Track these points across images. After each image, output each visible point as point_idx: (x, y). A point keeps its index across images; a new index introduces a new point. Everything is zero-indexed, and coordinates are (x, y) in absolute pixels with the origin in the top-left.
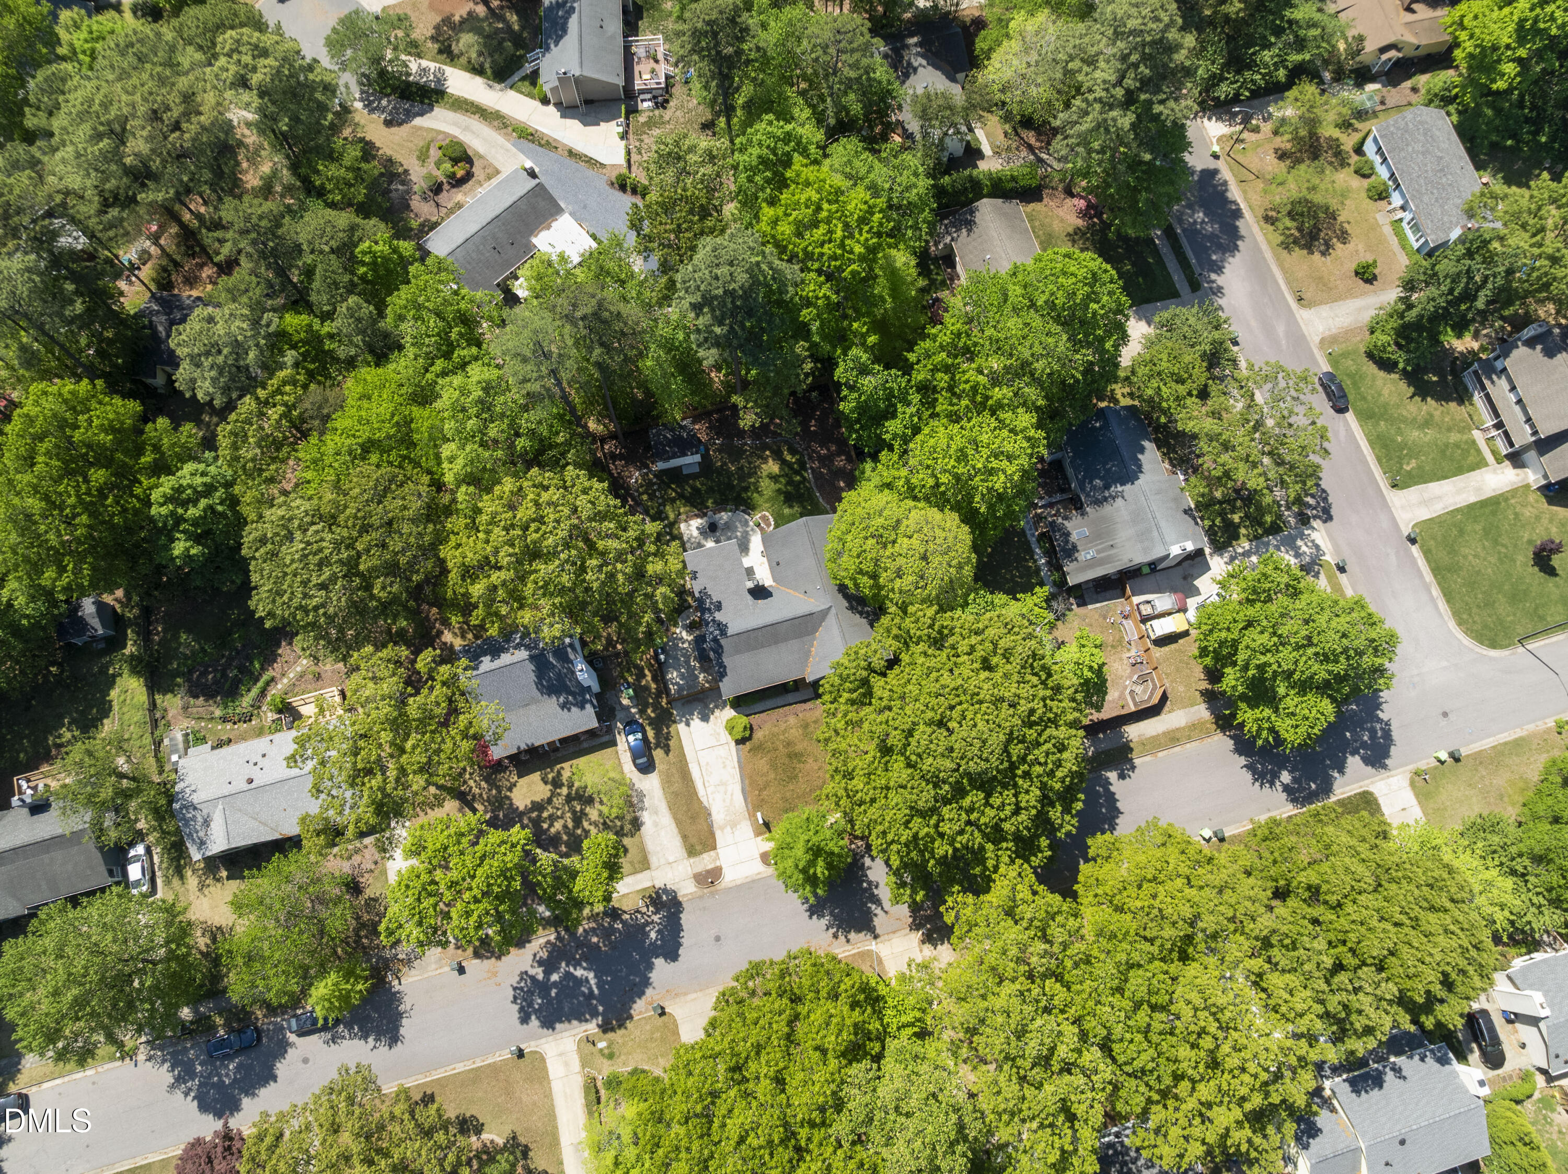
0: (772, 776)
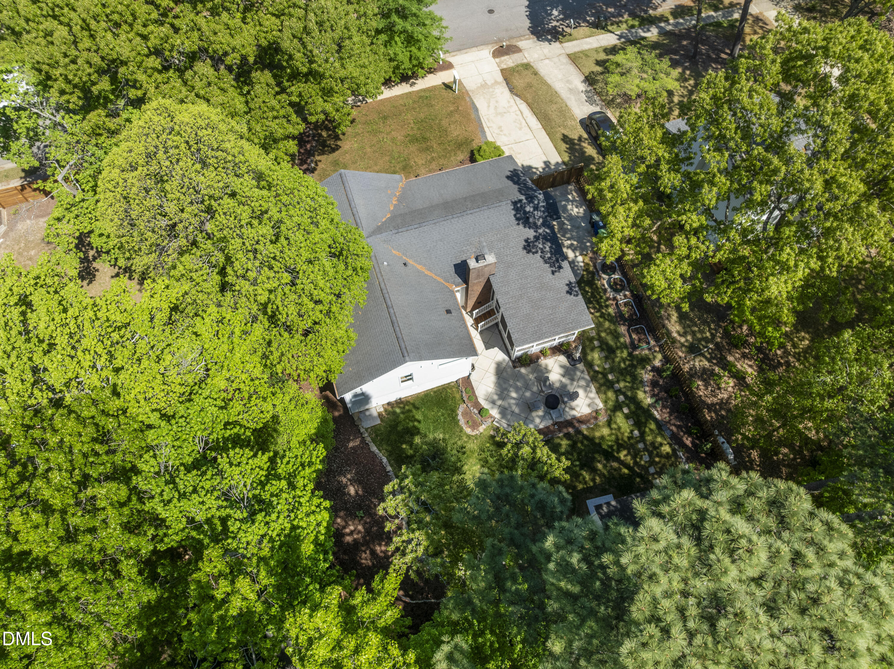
0: (444, 123)
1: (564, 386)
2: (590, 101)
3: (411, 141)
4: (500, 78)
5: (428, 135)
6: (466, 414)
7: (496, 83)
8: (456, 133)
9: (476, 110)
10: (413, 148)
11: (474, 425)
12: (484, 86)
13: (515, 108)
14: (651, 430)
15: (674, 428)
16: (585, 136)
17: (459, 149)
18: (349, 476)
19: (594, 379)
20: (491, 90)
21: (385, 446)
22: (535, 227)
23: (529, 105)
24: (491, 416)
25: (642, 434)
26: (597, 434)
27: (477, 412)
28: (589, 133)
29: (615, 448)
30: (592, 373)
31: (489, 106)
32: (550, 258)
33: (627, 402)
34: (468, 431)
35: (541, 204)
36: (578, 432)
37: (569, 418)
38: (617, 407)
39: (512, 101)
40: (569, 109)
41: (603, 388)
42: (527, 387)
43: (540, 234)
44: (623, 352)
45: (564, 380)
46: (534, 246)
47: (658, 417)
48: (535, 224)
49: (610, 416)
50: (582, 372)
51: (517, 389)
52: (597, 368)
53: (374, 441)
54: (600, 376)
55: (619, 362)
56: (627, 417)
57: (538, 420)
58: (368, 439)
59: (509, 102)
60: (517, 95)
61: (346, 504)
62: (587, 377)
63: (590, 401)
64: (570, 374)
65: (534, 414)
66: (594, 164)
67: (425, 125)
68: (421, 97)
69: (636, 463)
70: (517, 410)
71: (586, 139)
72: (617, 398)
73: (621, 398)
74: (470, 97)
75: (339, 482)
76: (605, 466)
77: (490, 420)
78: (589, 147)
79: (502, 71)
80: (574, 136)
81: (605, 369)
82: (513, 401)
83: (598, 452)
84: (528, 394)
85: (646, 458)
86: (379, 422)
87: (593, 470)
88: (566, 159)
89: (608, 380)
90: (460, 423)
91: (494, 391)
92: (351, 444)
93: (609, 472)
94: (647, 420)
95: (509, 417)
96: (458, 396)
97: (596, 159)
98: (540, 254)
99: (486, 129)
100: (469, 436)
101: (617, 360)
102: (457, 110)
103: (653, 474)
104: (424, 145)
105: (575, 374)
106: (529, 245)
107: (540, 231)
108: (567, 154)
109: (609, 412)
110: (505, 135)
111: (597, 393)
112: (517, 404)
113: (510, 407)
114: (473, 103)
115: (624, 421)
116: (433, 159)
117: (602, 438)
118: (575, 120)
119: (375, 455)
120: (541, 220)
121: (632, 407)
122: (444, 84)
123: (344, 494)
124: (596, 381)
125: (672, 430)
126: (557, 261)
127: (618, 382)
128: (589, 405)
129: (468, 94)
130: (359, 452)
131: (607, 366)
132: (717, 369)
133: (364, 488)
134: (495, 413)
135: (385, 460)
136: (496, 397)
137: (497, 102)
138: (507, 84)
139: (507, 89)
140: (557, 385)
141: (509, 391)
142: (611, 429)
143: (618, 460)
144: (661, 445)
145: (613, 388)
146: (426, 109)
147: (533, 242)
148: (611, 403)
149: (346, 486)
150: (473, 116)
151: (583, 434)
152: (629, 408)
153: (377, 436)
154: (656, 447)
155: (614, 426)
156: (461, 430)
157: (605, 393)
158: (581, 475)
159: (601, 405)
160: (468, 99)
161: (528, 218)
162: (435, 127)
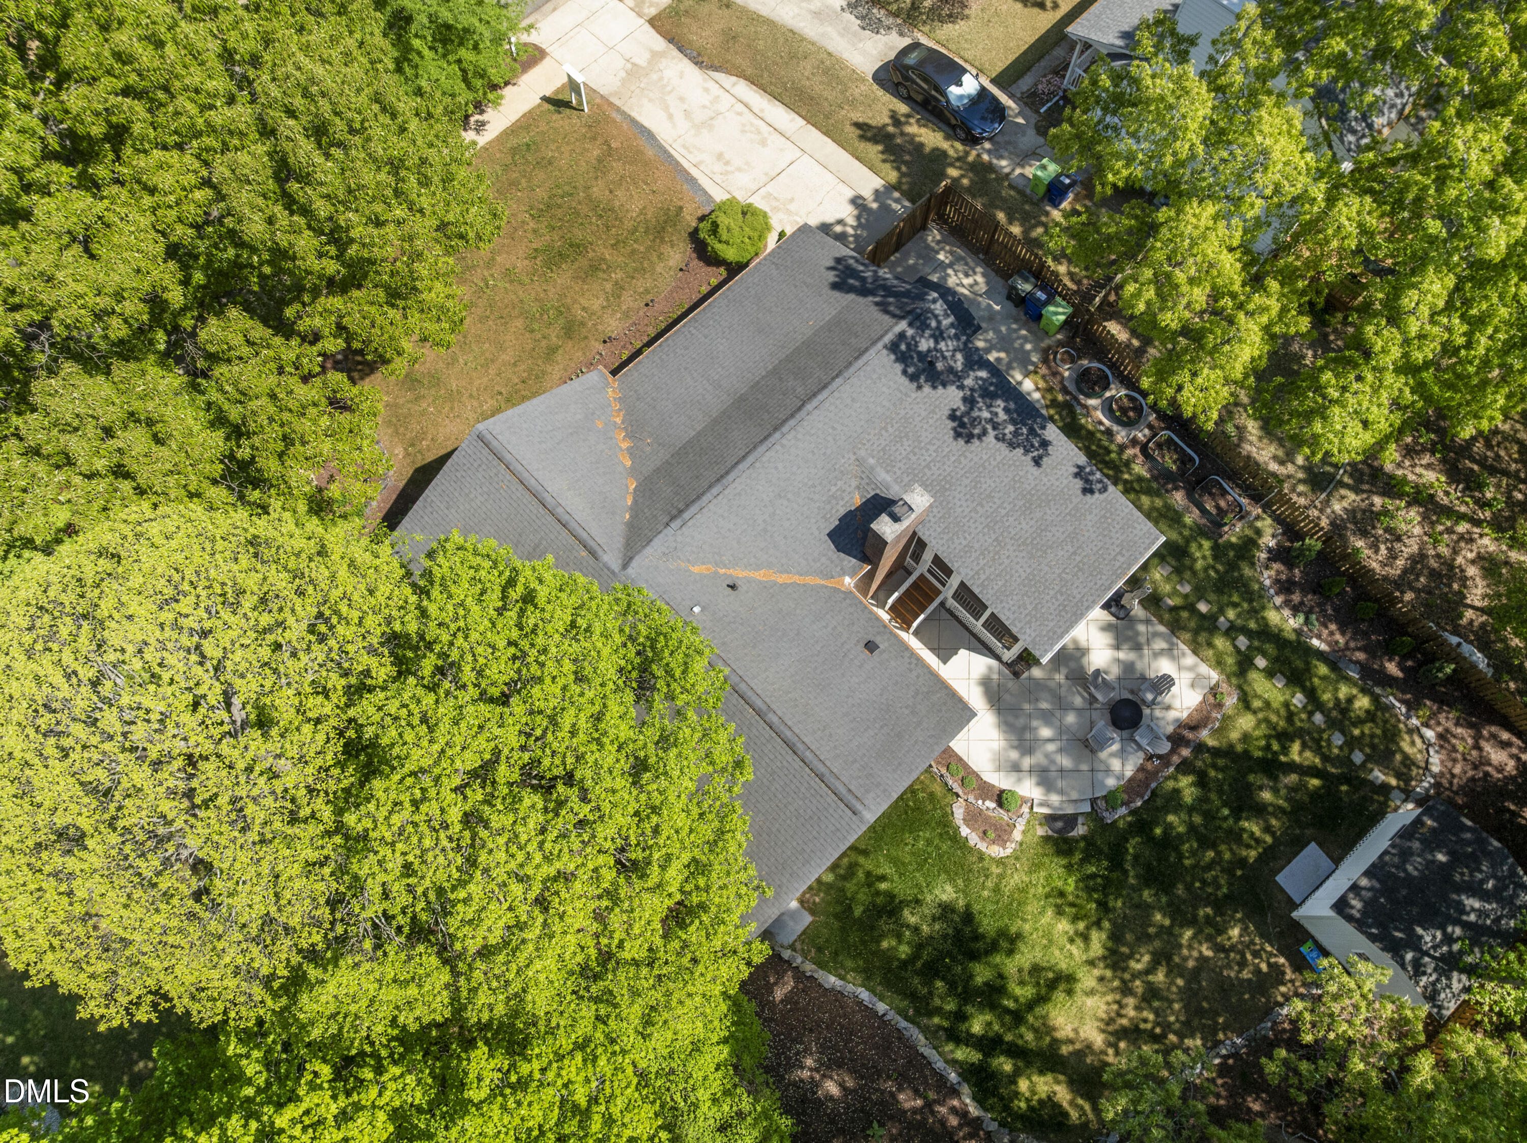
0: (598, 191)
1: (1128, 668)
2: (871, 25)
3: (550, 264)
4: (659, 43)
5: (578, 234)
6: (973, 817)
7: (656, 56)
8: (635, 208)
9: (649, 135)
10: (563, 277)
11: (1001, 834)
12: (634, 72)
13: (727, 100)
14: (1323, 678)
15: (1360, 656)
16: (903, 108)
17: (662, 240)
18: (809, 1062)
19: (1175, 627)
20: (655, 77)
21: (849, 964)
22: (952, 377)
23: (753, 81)
24: (1024, 800)
25: (1312, 695)
26: (1234, 735)
27: (991, 804)
28: (907, 99)
29: (1276, 747)
30: (1167, 616)
31: (671, 117)
32: (1016, 433)
33: (1256, 643)
34: (996, 851)
35: (946, 322)
36: (1200, 748)
37: (1170, 729)
38: (1244, 664)
39: (711, 85)
40: (839, 61)
41: (1202, 638)
42: (1062, 705)
43: (972, 390)
44: (1200, 546)
45: (1122, 655)
46: (975, 421)
47: (1323, 647)
48: (951, 370)
49: (1240, 687)
50: (1147, 622)
51: (1047, 717)
52: (1170, 602)
53: (821, 965)
54: (1185, 614)
55: (1206, 569)
56: (1270, 673)
57: (1116, 764)
58: (809, 968)
59: (707, 90)
60: (716, 69)
61: (832, 1121)
62: (1161, 629)
63: (1191, 675)
64: (1128, 639)
65: (1103, 755)
66: (952, 165)
67: (559, 213)
68: (514, 151)
69: (1325, 758)
70: (1066, 762)
71: (908, 116)
72: (1235, 647)
73: (1242, 642)
74: (618, 110)
75: (794, 1084)
76: (1275, 791)
77: (1025, 809)
78: (923, 131)
79: (652, 22)
80: (881, 118)
81: (1186, 596)
82: (1051, 747)
83: (1251, 770)
84: (1071, 718)
85: (1338, 740)
86: (808, 919)
87: (1259, 810)
88: (893, 176)
89: (1203, 616)
90: (972, 843)
91: (1003, 743)
92: (779, 994)
93: (1287, 799)
94: (1308, 663)
95: (1059, 783)
96: (937, 789)
97: (951, 152)
98: (992, 433)
99: (694, 172)
100: (1000, 862)
101: (1199, 564)
102: (609, 151)
103: (1364, 764)
104: (583, 262)
105: (1137, 634)
106: (962, 425)
107: (969, 382)
108: (888, 165)
109: (1234, 681)
110: (739, 169)
111: (1195, 652)
112: (1060, 750)
113: (1053, 762)
114: (634, 122)
115: (1267, 684)
116: (619, 287)
117: (1246, 737)
118: (863, 80)
119: (838, 995)
120: (959, 356)
121: (1270, 648)
122: (545, 99)
123: (819, 1103)
124: (1184, 628)
125: (1357, 662)
126: (1032, 431)
127: (1221, 611)
128: (1193, 686)
129: (611, 104)
130: (802, 1003)
131: (1186, 589)
132: (1378, 501)
133: (852, 1071)
134: (1029, 789)
135: (864, 995)
136: (1014, 755)
137: (682, 99)
138: (681, 49)
139: (686, 61)
140: (1115, 672)
141: (1032, 730)
142: (1255, 712)
143: (1292, 767)
144: (1350, 700)
145: (1217, 628)
146: (540, 175)
147: (967, 413)
148: (1230, 661)
149: (815, 1085)
150: (650, 152)
151: (1209, 750)
152: (1264, 654)
153: (820, 950)
154: (1344, 707)
155: (1257, 704)
156: (981, 857)
157: (1210, 645)
158: (1244, 830)
159: (1214, 676)
160: (618, 118)
161: (932, 364)
162: (584, 209)
